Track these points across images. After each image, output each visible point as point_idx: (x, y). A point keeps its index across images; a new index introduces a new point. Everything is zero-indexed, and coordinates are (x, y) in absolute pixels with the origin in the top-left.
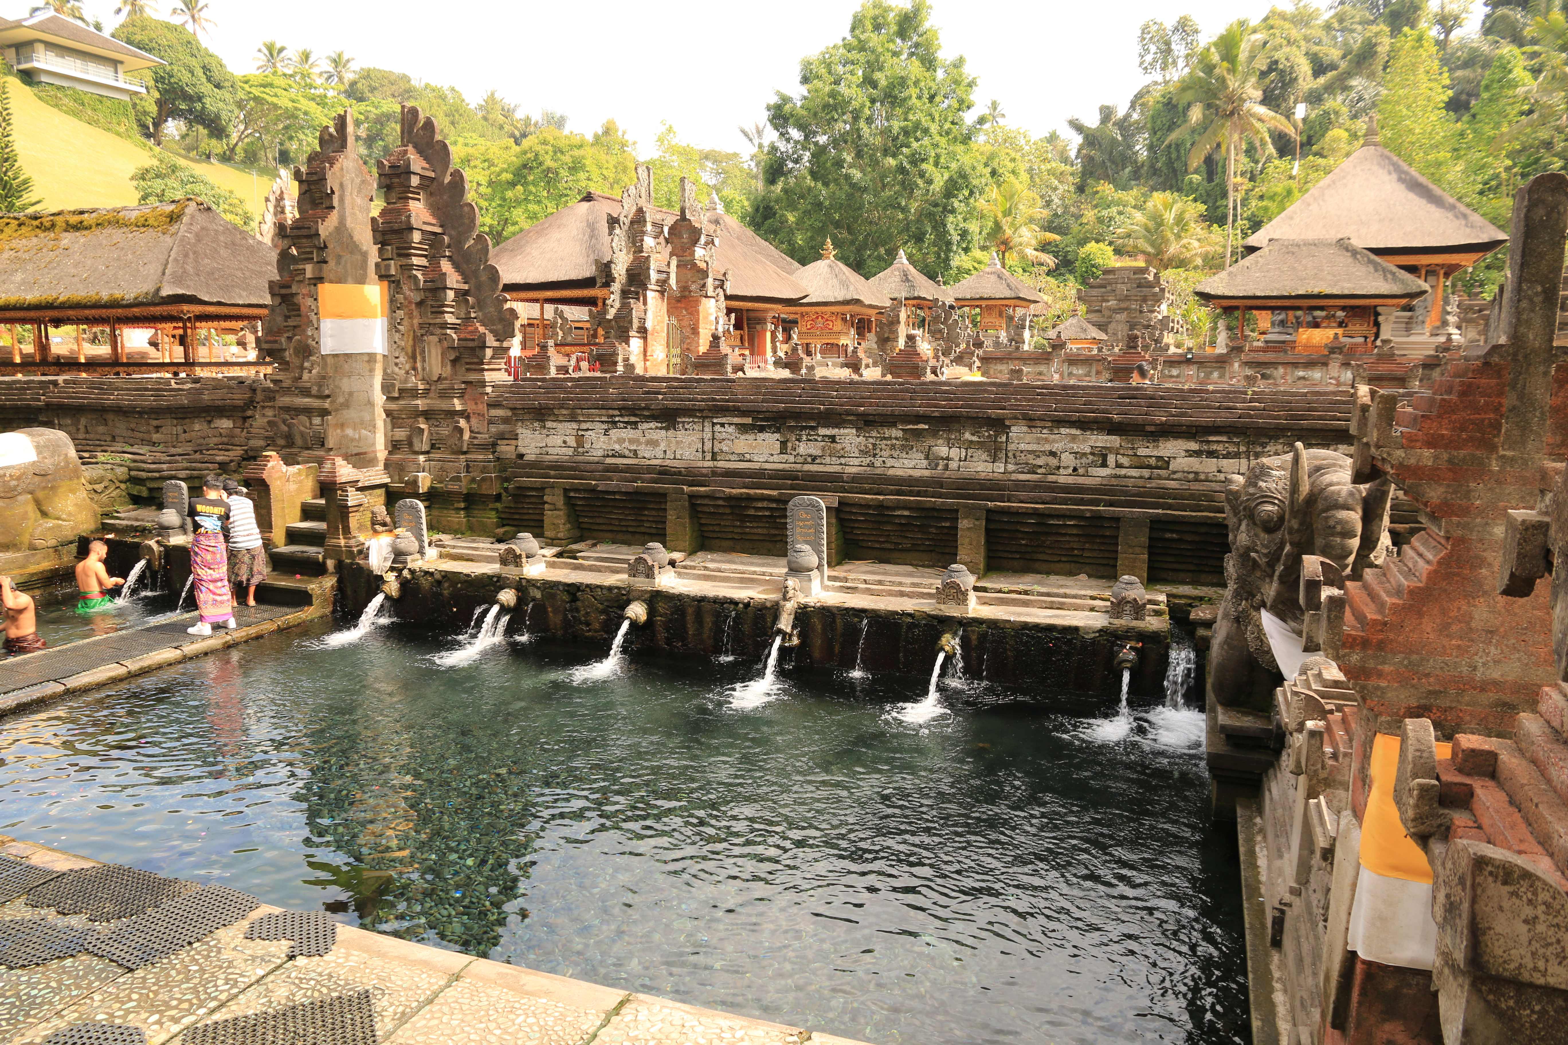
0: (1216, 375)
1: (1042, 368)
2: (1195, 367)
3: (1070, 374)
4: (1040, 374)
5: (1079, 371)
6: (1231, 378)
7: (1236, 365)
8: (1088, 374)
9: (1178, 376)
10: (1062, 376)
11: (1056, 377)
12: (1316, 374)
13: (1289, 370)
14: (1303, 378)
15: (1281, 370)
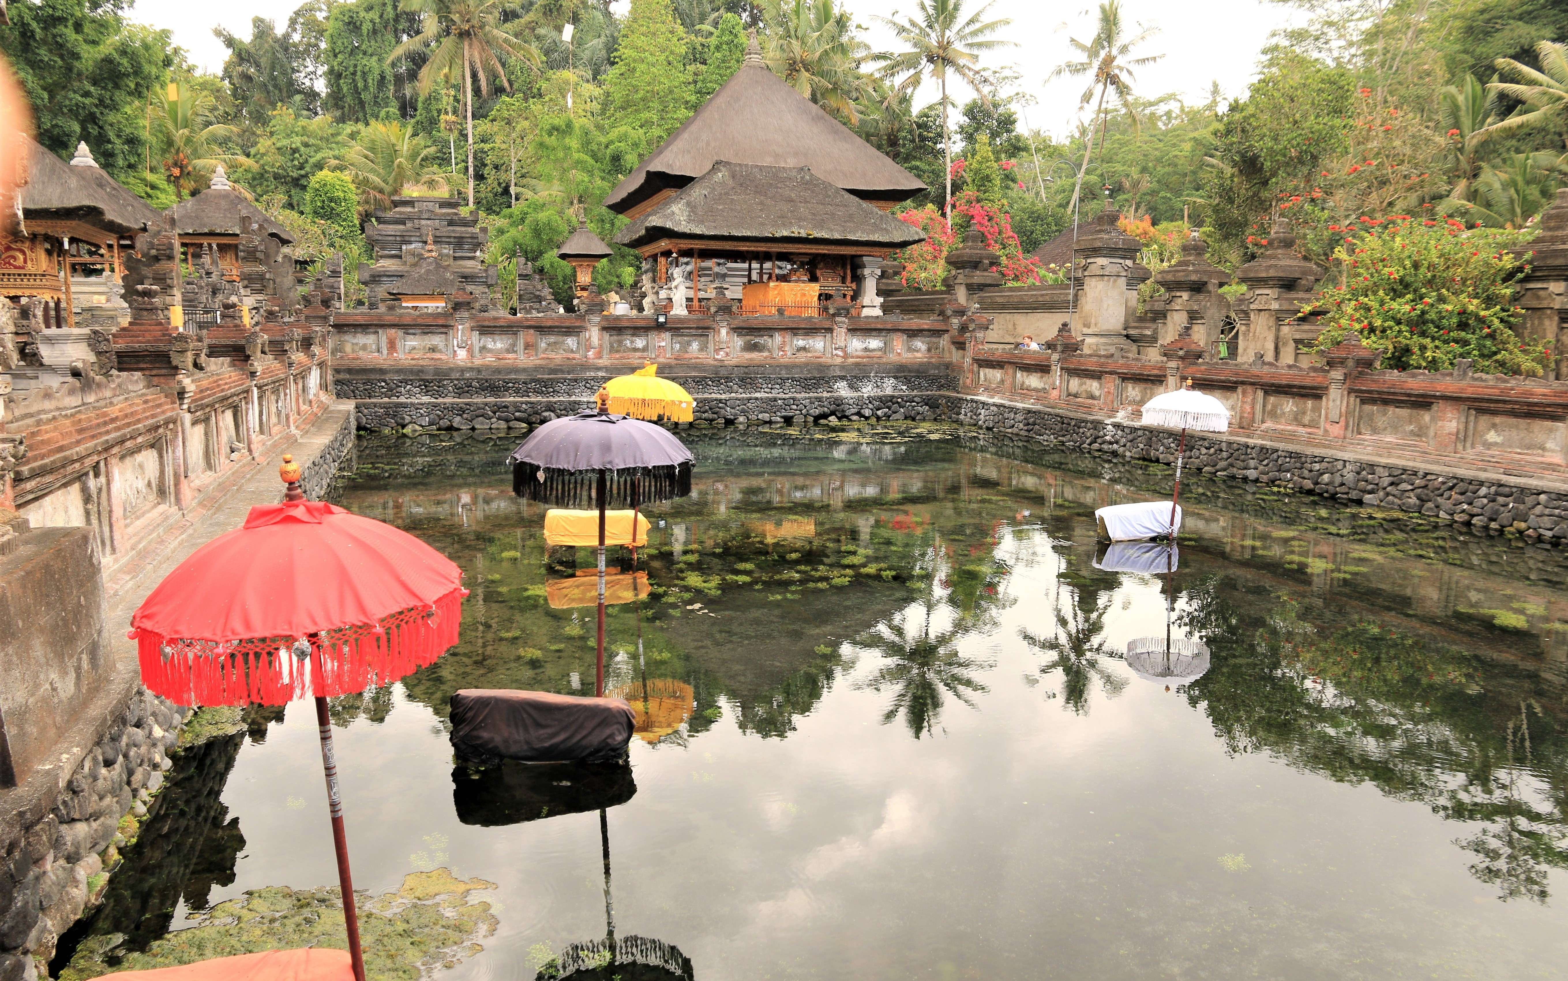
0: (695, 346)
1: (436, 340)
2: (667, 335)
3: (483, 349)
4: (433, 350)
5: (498, 344)
6: (717, 351)
7: (724, 331)
8: (511, 349)
9: (645, 349)
10: (470, 351)
11: (462, 354)
12: (818, 344)
13: (788, 337)
14: (804, 349)
15: (778, 338)
